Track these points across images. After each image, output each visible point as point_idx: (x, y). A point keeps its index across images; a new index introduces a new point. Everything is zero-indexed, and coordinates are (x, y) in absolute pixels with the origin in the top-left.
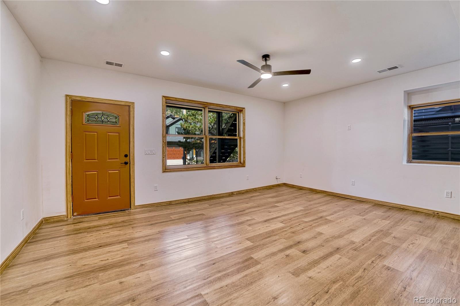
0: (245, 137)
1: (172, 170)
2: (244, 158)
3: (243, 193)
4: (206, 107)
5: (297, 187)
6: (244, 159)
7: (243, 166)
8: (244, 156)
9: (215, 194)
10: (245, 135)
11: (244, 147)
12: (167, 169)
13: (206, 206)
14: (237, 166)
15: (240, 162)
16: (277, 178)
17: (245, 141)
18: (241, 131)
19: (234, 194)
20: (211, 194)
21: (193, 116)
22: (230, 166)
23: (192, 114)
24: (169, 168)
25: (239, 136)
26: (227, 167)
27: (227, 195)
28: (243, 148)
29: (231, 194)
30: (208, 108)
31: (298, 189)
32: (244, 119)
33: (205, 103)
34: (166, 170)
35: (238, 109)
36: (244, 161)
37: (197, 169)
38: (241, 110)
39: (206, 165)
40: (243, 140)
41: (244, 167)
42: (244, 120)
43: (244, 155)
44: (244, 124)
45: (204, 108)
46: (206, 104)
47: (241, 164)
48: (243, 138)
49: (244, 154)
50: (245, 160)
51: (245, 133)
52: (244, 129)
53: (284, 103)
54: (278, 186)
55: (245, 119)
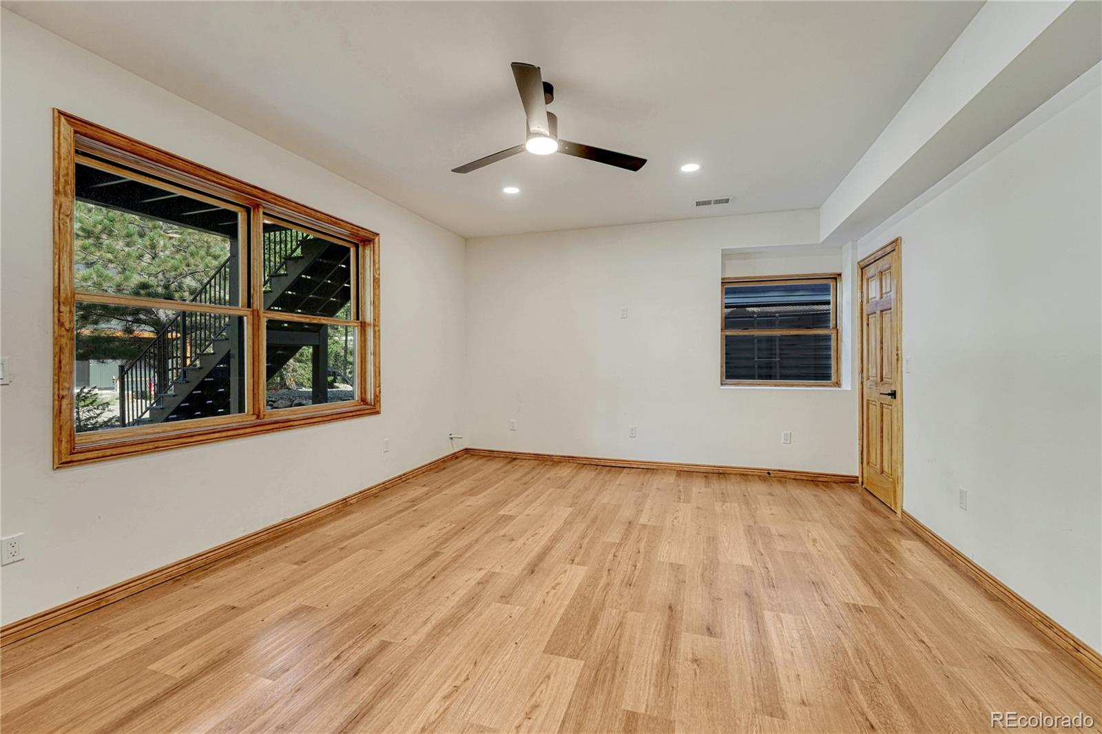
0: (379, 322)
1: (108, 452)
2: (378, 385)
3: (376, 496)
4: (257, 206)
5: (502, 455)
6: (378, 389)
7: (375, 411)
8: (378, 382)
9: (290, 517)
10: (379, 316)
11: (376, 354)
12: (78, 448)
13: (285, 569)
14: (358, 413)
15: (364, 400)
16: (451, 438)
17: (379, 335)
18: (368, 303)
19: (351, 504)
20: (280, 520)
21: (88, 237)
22: (338, 416)
23: (83, 230)
24: (91, 446)
25: (358, 319)
26: (330, 418)
27: (331, 511)
28: (374, 354)
29: (343, 507)
30: (264, 213)
31: (508, 460)
32: (377, 266)
33: (255, 192)
34: (76, 457)
35: (362, 233)
36: (377, 398)
37: (224, 434)
38: (366, 239)
39: (254, 417)
40: (375, 332)
41: (378, 413)
42: (376, 270)
43: (378, 378)
44: (376, 282)
45: (248, 211)
46: (261, 196)
47: (368, 407)
48: (374, 326)
49: (377, 374)
50: (380, 392)
51: (379, 311)
52: (376, 297)
53: (466, 239)
54: (454, 457)
55: (379, 269)
